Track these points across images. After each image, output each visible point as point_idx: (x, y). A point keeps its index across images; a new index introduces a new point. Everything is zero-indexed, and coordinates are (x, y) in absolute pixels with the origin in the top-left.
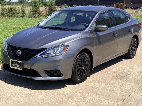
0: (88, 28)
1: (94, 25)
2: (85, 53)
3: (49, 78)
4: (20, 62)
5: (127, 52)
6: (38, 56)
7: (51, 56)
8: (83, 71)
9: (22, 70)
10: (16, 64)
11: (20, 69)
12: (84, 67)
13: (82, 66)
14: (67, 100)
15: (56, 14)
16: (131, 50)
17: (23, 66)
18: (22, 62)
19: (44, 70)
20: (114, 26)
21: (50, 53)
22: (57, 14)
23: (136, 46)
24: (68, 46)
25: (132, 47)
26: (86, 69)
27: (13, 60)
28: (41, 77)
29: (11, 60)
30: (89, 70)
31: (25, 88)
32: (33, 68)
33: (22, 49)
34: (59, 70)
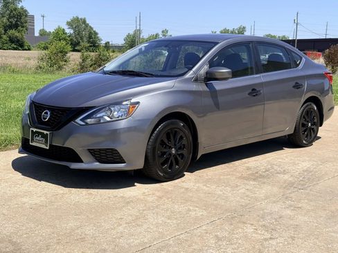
0: (191, 72)
1: (206, 67)
2: (178, 121)
3: (97, 165)
4: (45, 132)
5: (292, 132)
6: (78, 120)
7: (102, 121)
8: (172, 158)
9: (48, 148)
10: (39, 138)
11: (45, 147)
12: (175, 148)
13: (170, 148)
14: (123, 206)
15: (140, 49)
16: (302, 129)
17: (51, 142)
18: (48, 133)
19: (89, 149)
20: (256, 74)
21: (102, 117)
22: (143, 49)
23: (316, 121)
24: (138, 103)
25: (306, 123)
26: (182, 156)
27: (35, 130)
28: (82, 162)
29: (31, 129)
30: (188, 158)
31: (54, 185)
32: (67, 145)
33: (52, 109)
34: (116, 151)
